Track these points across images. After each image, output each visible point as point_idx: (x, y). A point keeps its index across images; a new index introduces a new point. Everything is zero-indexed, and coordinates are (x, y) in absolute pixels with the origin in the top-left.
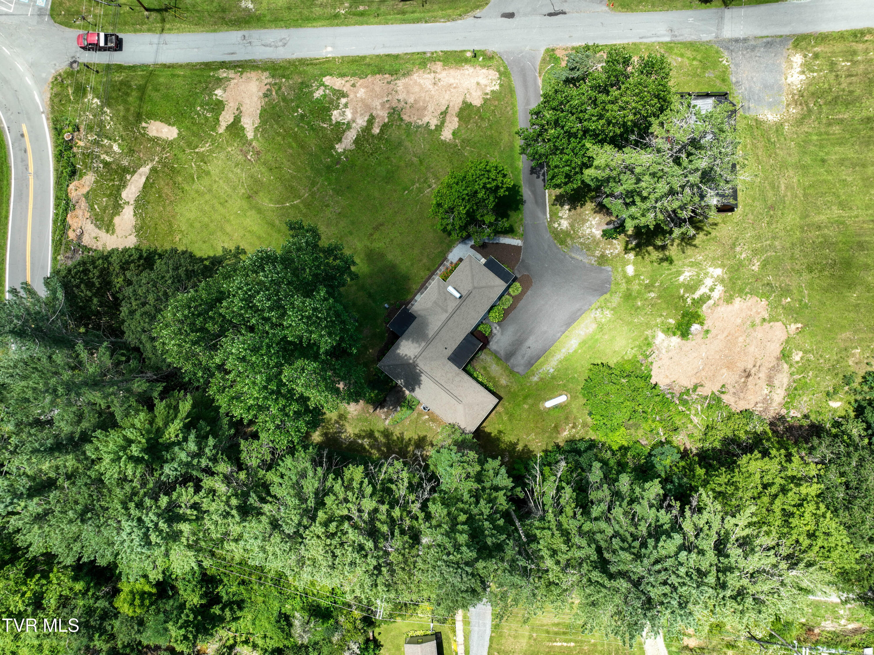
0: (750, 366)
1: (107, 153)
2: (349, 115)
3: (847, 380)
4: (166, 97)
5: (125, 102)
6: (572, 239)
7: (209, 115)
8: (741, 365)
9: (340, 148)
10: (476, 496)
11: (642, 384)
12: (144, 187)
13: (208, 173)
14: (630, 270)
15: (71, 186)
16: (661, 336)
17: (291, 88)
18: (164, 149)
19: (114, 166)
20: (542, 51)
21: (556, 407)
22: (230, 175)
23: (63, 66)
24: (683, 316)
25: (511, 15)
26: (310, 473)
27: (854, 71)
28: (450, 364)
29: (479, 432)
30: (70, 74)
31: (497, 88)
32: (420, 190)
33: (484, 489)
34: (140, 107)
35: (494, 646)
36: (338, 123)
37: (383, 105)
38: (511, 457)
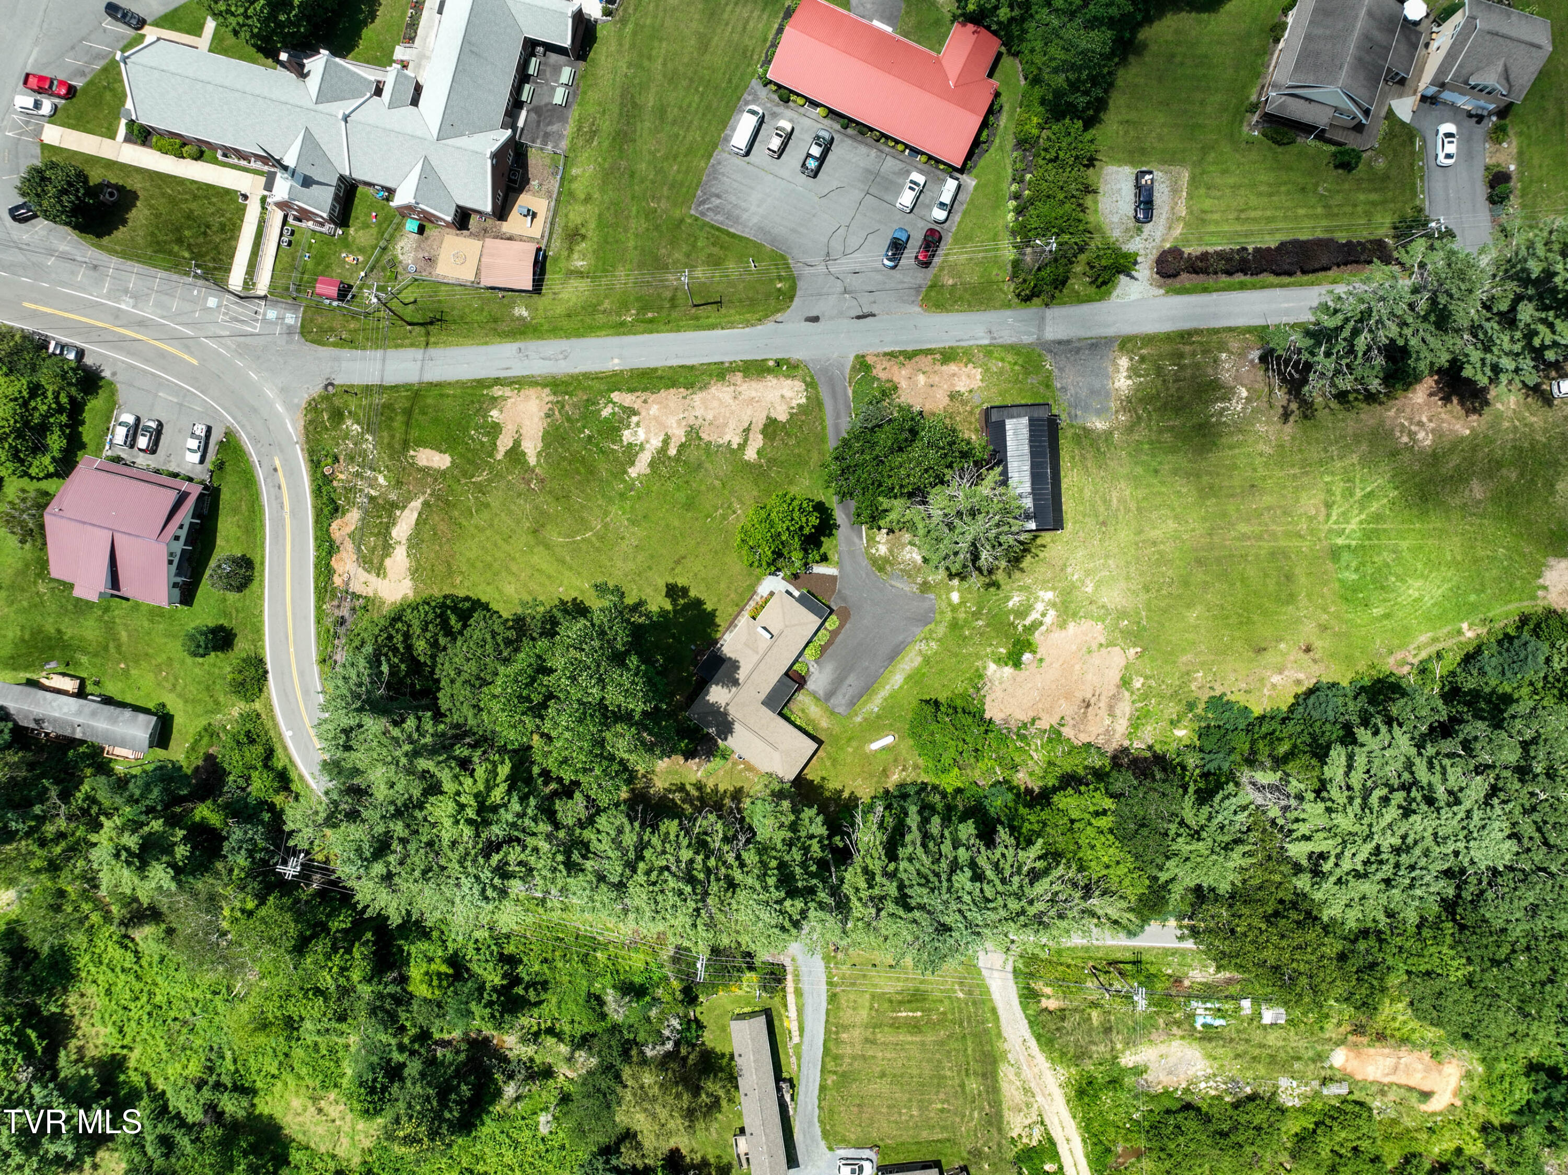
0: (1089, 696)
1: (371, 486)
2: (642, 435)
3: (1191, 706)
4: (436, 421)
5: (390, 428)
6: (892, 565)
7: (485, 439)
8: (1079, 695)
9: (633, 472)
10: (790, 844)
11: (970, 720)
12: (417, 524)
13: (487, 506)
14: (955, 597)
15: (334, 526)
16: (992, 667)
17: (575, 406)
18: (436, 480)
19: (381, 501)
20: (852, 358)
21: (883, 749)
22: (513, 507)
23: (316, 390)
24: (1014, 645)
25: (815, 319)
26: (627, 828)
27: (1182, 375)
28: (764, 708)
29: (799, 781)
30: (326, 398)
31: (804, 401)
32: (724, 517)
33: (799, 838)
34: (406, 432)
35: (832, 1020)
36: (630, 444)
37: (679, 422)
38: (837, 805)
